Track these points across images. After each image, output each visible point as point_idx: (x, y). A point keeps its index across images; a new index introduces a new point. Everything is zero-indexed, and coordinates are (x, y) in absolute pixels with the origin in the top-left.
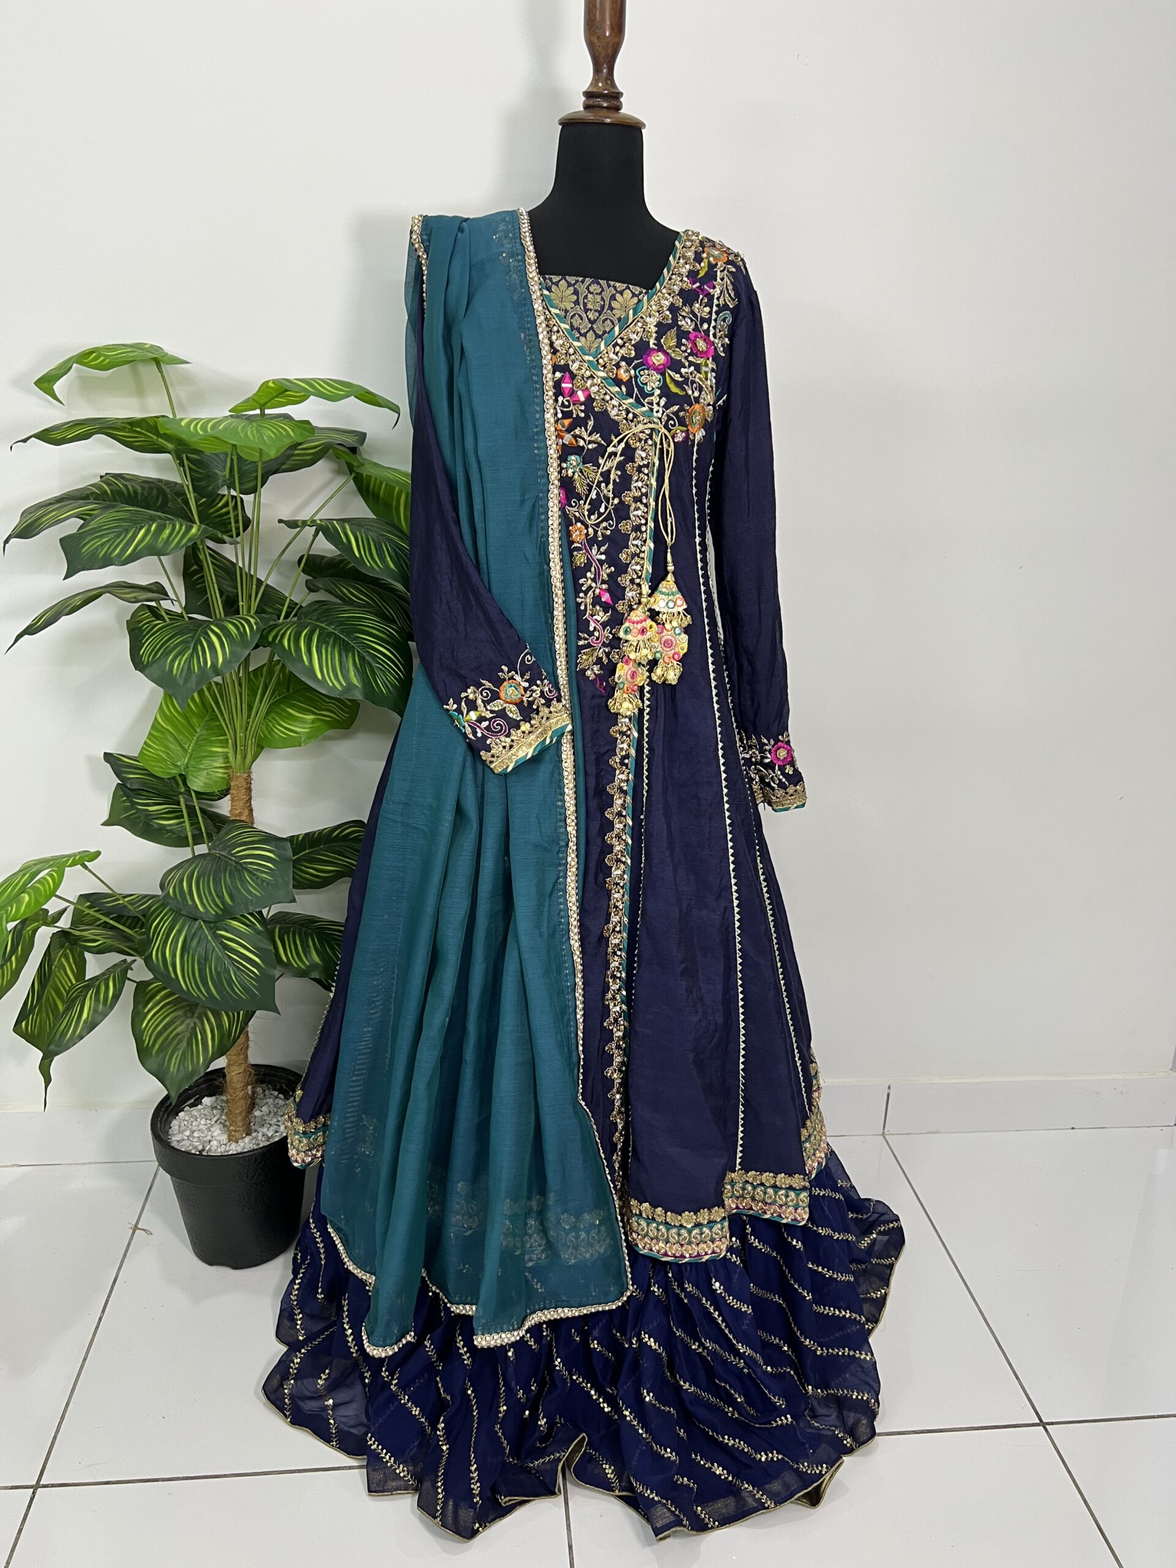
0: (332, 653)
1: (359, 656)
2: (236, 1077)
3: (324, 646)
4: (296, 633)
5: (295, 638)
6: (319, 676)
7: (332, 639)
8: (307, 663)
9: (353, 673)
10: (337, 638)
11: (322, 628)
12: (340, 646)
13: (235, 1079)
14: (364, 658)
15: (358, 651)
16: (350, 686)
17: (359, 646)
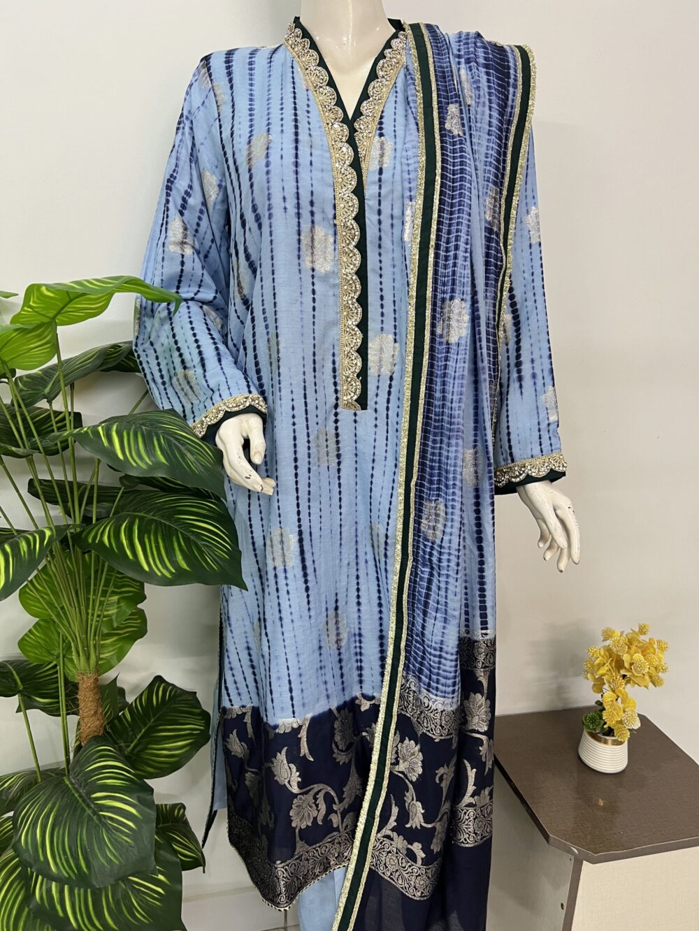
3: (146, 536)
4: (115, 528)
5: (114, 533)
7: (153, 526)
10: (159, 524)
11: (141, 519)
12: (162, 532)
14: (189, 538)
15: (181, 532)
17: (181, 528)
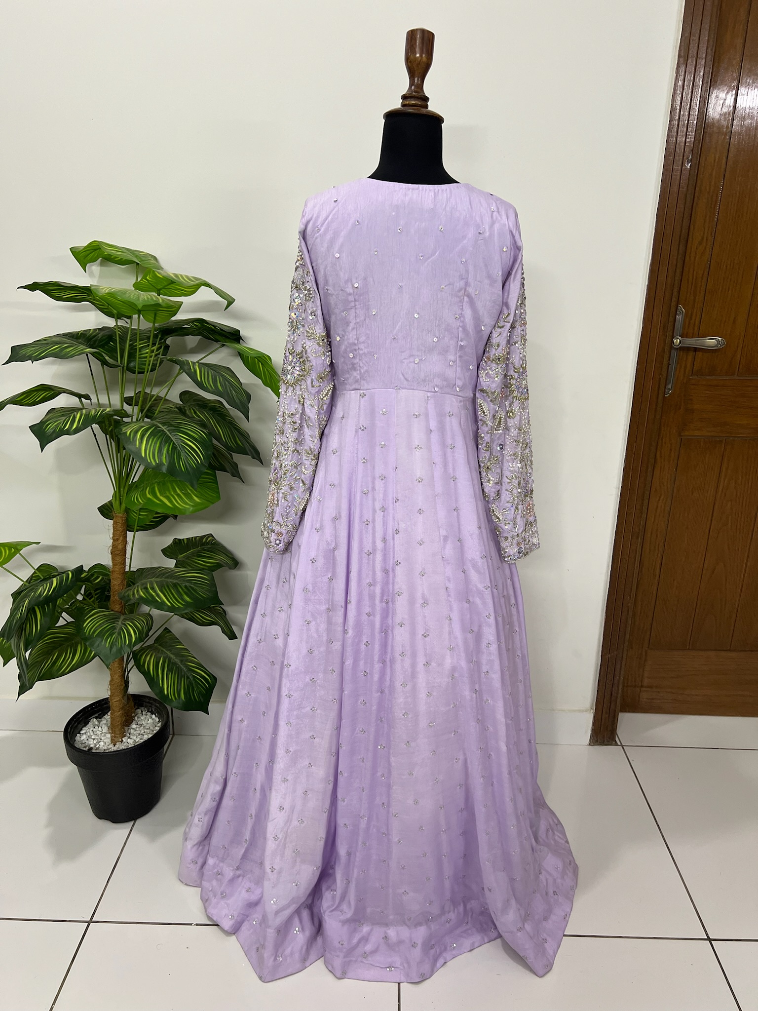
0: (156, 443)
1: (173, 445)
2: (115, 703)
6: (143, 455)
8: (137, 446)
9: (165, 456)
13: (115, 704)
16: (161, 464)
